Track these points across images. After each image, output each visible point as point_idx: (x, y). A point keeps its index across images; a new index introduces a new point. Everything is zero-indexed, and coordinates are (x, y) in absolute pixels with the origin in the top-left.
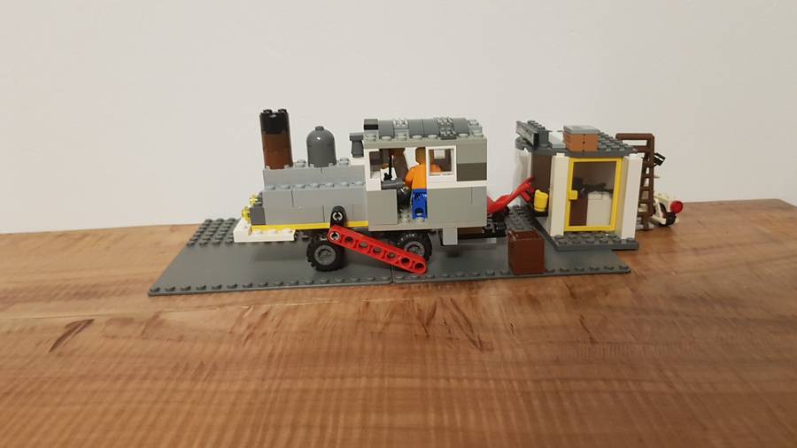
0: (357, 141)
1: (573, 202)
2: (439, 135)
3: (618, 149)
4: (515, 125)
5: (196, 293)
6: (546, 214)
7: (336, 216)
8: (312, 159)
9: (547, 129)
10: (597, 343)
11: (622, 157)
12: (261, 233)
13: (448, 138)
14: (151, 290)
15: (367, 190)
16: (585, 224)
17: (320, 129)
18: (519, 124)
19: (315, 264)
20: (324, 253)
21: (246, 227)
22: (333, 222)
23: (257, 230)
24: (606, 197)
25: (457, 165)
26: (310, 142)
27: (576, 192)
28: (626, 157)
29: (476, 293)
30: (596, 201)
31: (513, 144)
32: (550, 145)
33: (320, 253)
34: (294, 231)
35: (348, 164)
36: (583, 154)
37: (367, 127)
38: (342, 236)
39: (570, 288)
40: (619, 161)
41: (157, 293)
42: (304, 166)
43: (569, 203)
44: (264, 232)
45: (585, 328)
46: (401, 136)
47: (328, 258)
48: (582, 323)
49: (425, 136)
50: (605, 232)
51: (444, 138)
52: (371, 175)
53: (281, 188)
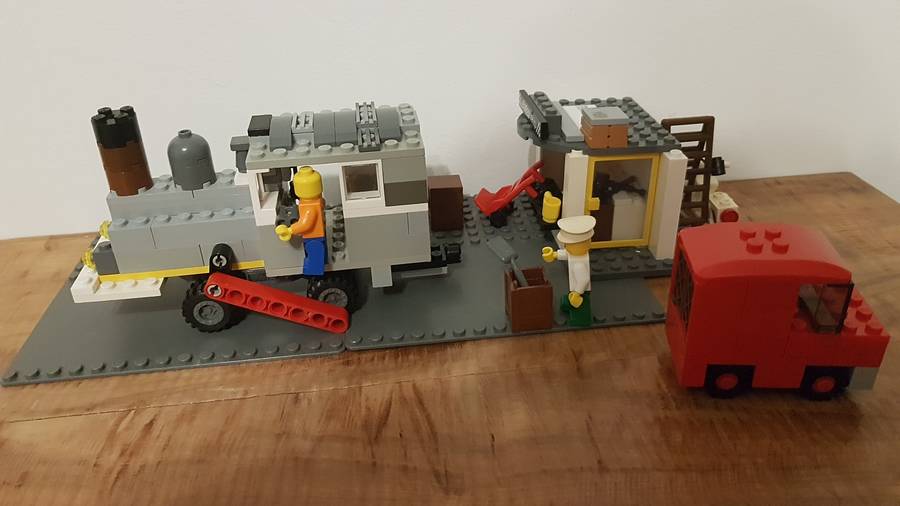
0: (240, 150)
2: (355, 143)
7: (219, 260)
8: (177, 177)
10: (608, 471)
11: (660, 154)
12: (115, 285)
13: (370, 149)
14: (5, 380)
15: (258, 224)
17: (185, 135)
18: (523, 93)
19: (196, 324)
20: (207, 311)
21: (91, 280)
22: (213, 268)
23: (108, 281)
25: (385, 184)
26: (173, 154)
27: (598, 199)
28: (665, 154)
32: (562, 135)
33: (201, 311)
34: (161, 280)
35: (232, 181)
36: (607, 152)
37: (252, 133)
38: (226, 290)
40: (655, 159)
41: (14, 382)
42: (167, 187)
44: (118, 284)
45: (592, 439)
46: (301, 147)
47: (215, 317)
48: (589, 430)
49: (336, 144)
50: (635, 248)
51: (362, 150)
52: (262, 202)
53: (137, 222)
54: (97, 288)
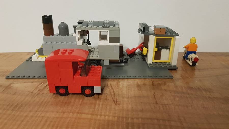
0: (75, 27)
1: (156, 52)
3: (173, 34)
4: (138, 24)
5: (21, 79)
6: (146, 55)
9: (148, 26)
10: (158, 104)
11: (174, 37)
12: (42, 58)
13: (106, 27)
14: (6, 77)
15: (77, 45)
16: (160, 60)
17: (63, 23)
18: (140, 23)
21: (37, 56)
24: (168, 51)
25: (109, 37)
26: (60, 27)
27: (157, 48)
28: (175, 37)
29: (120, 82)
30: (164, 52)
31: (137, 30)
32: (149, 31)
35: (73, 35)
36: (160, 35)
37: (79, 23)
39: (153, 82)
40: (173, 38)
41: (8, 78)
42: (57, 35)
43: (154, 52)
45: (155, 98)
46: (90, 26)
48: (154, 96)
49: (98, 26)
50: (166, 63)
52: (79, 40)
53: (49, 43)
54: (38, 58)
